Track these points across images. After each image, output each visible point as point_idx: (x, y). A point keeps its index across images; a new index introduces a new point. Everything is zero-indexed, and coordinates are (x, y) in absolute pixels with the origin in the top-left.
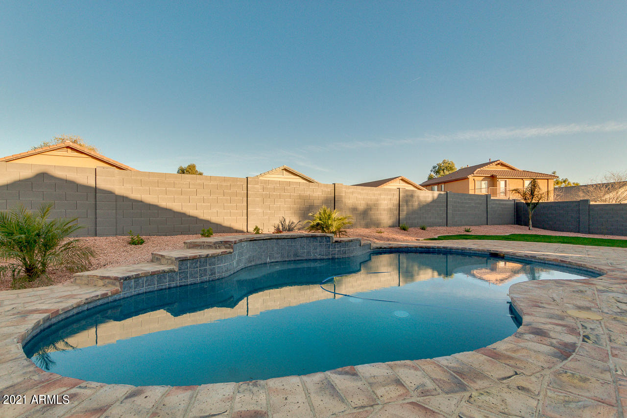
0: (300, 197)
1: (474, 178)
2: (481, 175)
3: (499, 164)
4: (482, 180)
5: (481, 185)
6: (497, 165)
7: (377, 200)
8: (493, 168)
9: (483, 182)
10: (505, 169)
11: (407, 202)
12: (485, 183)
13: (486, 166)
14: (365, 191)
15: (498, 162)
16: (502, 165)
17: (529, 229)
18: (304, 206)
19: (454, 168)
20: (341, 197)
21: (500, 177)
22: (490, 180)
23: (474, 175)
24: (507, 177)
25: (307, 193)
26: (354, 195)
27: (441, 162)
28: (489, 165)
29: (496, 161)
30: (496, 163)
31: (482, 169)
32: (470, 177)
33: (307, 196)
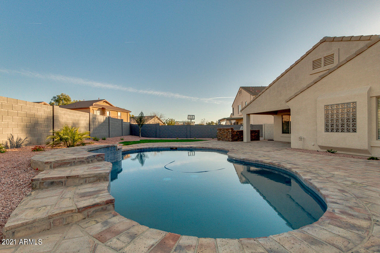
0: (27, 115)
1: (93, 108)
2: (96, 107)
3: (105, 102)
4: (98, 110)
5: (97, 112)
6: (103, 102)
7: (79, 120)
8: (101, 103)
9: (98, 111)
10: (108, 105)
11: (93, 122)
12: (99, 112)
13: (98, 102)
14: (72, 113)
15: (104, 100)
16: (107, 102)
17: (140, 137)
18: (30, 124)
19: (70, 100)
20: (58, 117)
21: (107, 109)
22: (101, 110)
23: (93, 107)
24: (110, 110)
25: (33, 112)
26: (66, 116)
27: (60, 94)
28: (100, 102)
29: (103, 100)
30: (103, 101)
31: (96, 103)
32: (91, 107)
33: (33, 114)
